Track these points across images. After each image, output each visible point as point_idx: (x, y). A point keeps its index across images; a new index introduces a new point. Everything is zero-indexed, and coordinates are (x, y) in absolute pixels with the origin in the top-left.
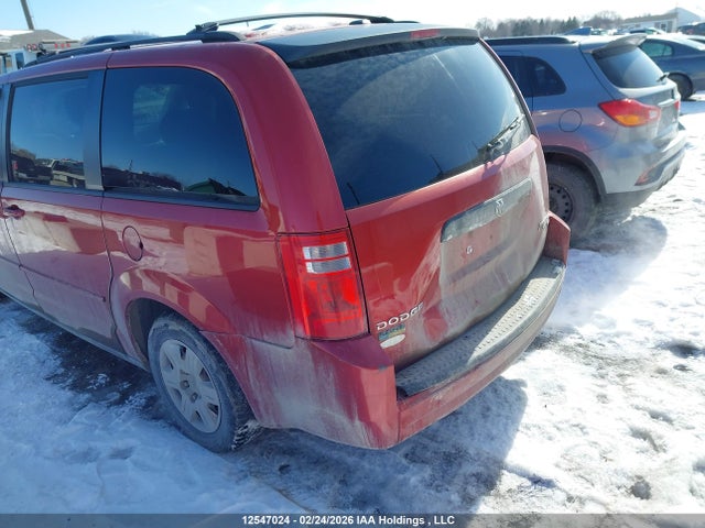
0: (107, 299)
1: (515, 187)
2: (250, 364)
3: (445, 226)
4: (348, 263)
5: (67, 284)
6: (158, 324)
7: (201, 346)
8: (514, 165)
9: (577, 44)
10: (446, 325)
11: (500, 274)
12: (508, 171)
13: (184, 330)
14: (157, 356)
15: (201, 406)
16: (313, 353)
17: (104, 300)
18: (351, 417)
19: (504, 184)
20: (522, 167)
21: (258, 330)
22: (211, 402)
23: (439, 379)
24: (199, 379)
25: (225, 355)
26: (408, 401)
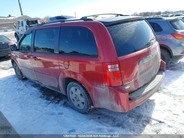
0: (58, 78)
1: (154, 53)
2: (94, 92)
3: (139, 62)
4: (118, 69)
5: (47, 75)
6: (70, 84)
7: (81, 88)
8: (154, 48)
9: (165, 19)
10: (139, 85)
11: (150, 73)
12: (153, 49)
13: (77, 85)
14: (69, 91)
15: (80, 103)
16: (109, 89)
17: (57, 78)
18: (118, 104)
19: (152, 52)
20: (155, 48)
21: (96, 84)
22: (82, 101)
23: (138, 97)
24: (80, 96)
25: (88, 90)
26: (131, 101)
